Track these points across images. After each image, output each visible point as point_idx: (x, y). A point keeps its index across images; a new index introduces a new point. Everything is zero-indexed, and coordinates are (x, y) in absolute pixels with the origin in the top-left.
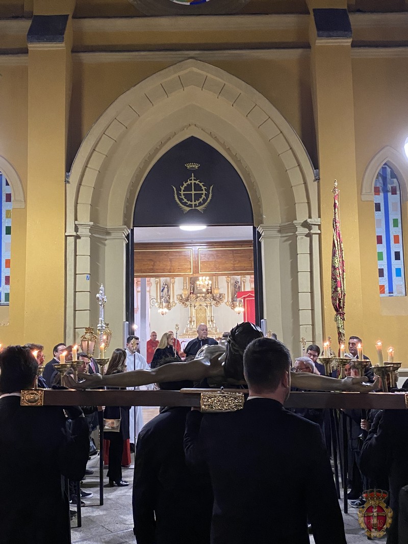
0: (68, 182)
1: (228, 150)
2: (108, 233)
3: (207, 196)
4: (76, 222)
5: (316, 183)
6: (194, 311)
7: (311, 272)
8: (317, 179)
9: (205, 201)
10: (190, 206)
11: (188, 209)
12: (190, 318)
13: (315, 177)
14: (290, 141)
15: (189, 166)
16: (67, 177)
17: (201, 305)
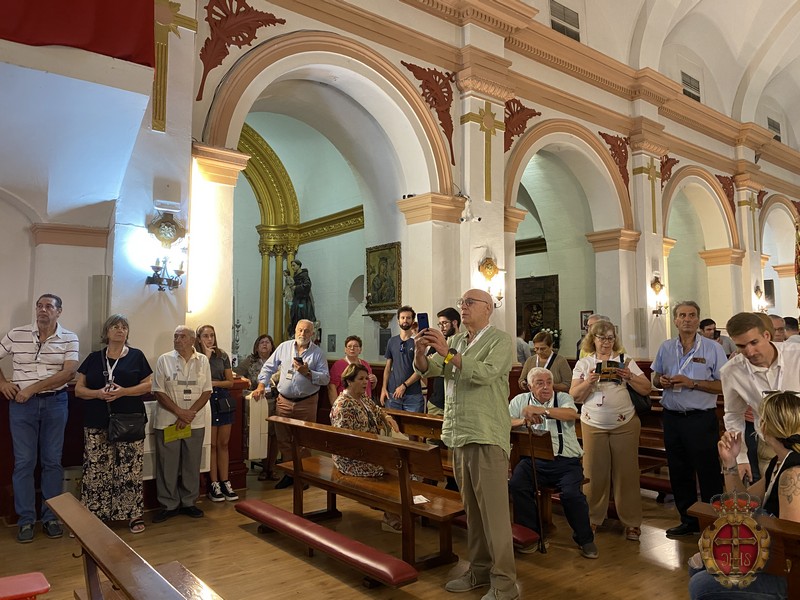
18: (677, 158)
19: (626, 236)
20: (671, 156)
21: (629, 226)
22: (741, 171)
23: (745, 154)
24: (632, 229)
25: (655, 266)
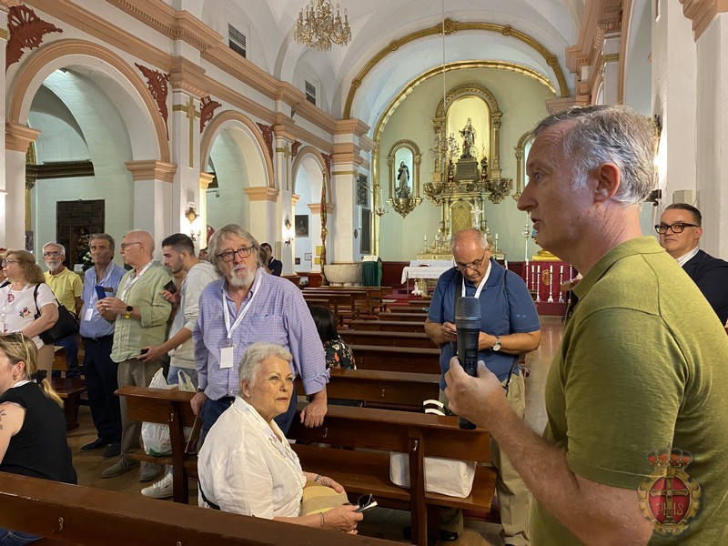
6: (448, 210)
12: (442, 224)
17: (460, 200)
18: (220, 101)
19: (162, 168)
20: (214, 98)
21: (166, 159)
22: (279, 122)
23: (283, 108)
24: (169, 162)
25: (191, 197)
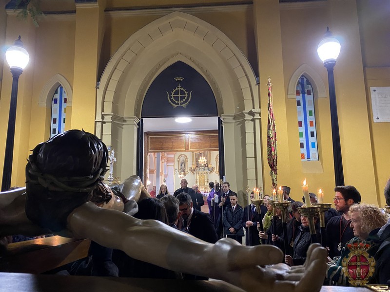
0: (98, 88)
1: (201, 68)
2: (125, 121)
3: (188, 97)
4: (103, 113)
5: (257, 86)
7: (255, 144)
8: (258, 83)
9: (187, 101)
10: (178, 104)
11: (176, 106)
13: (257, 82)
14: (240, 60)
15: (177, 79)
16: (98, 85)
